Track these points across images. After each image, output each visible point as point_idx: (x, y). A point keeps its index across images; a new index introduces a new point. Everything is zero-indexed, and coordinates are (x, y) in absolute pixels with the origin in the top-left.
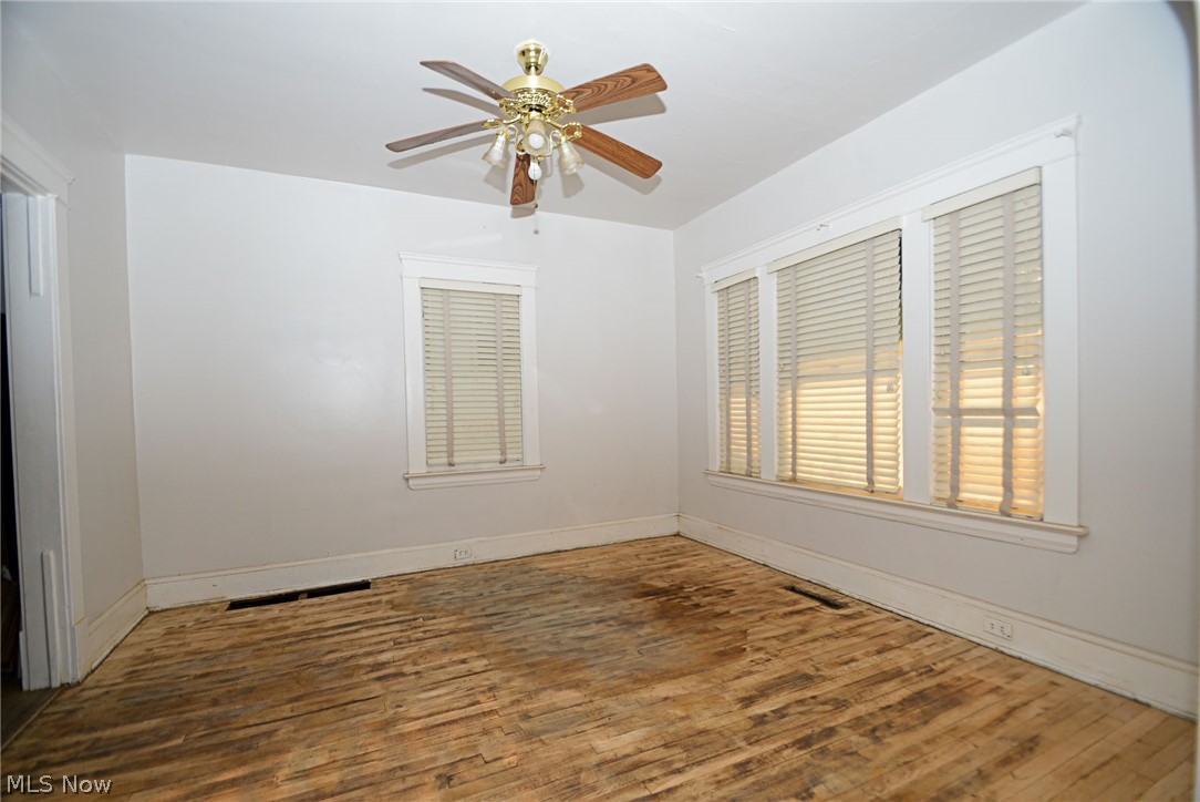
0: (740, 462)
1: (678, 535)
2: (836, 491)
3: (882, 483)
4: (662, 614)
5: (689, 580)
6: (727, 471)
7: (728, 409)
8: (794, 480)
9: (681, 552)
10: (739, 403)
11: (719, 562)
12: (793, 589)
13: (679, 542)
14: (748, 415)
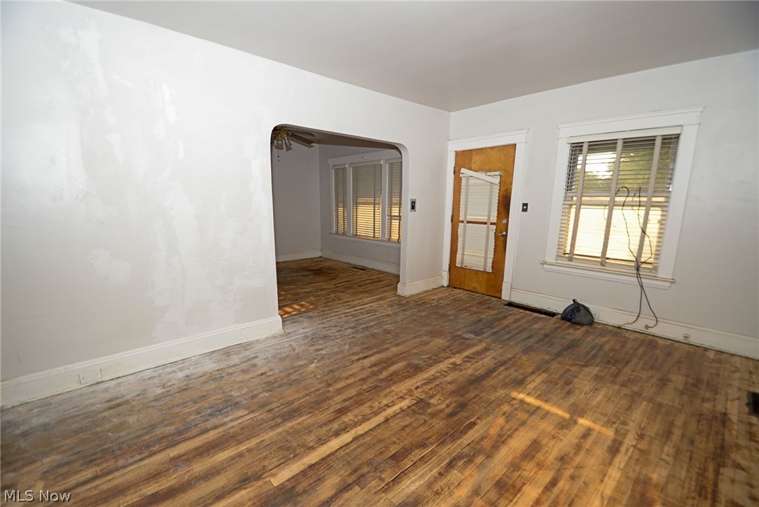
0: (341, 230)
1: (321, 257)
2: (366, 238)
3: (377, 235)
4: (315, 274)
5: (324, 267)
6: (337, 233)
7: (338, 212)
8: (356, 235)
9: (322, 261)
10: (341, 210)
11: (334, 263)
12: (354, 268)
13: (321, 259)
14: (344, 216)
